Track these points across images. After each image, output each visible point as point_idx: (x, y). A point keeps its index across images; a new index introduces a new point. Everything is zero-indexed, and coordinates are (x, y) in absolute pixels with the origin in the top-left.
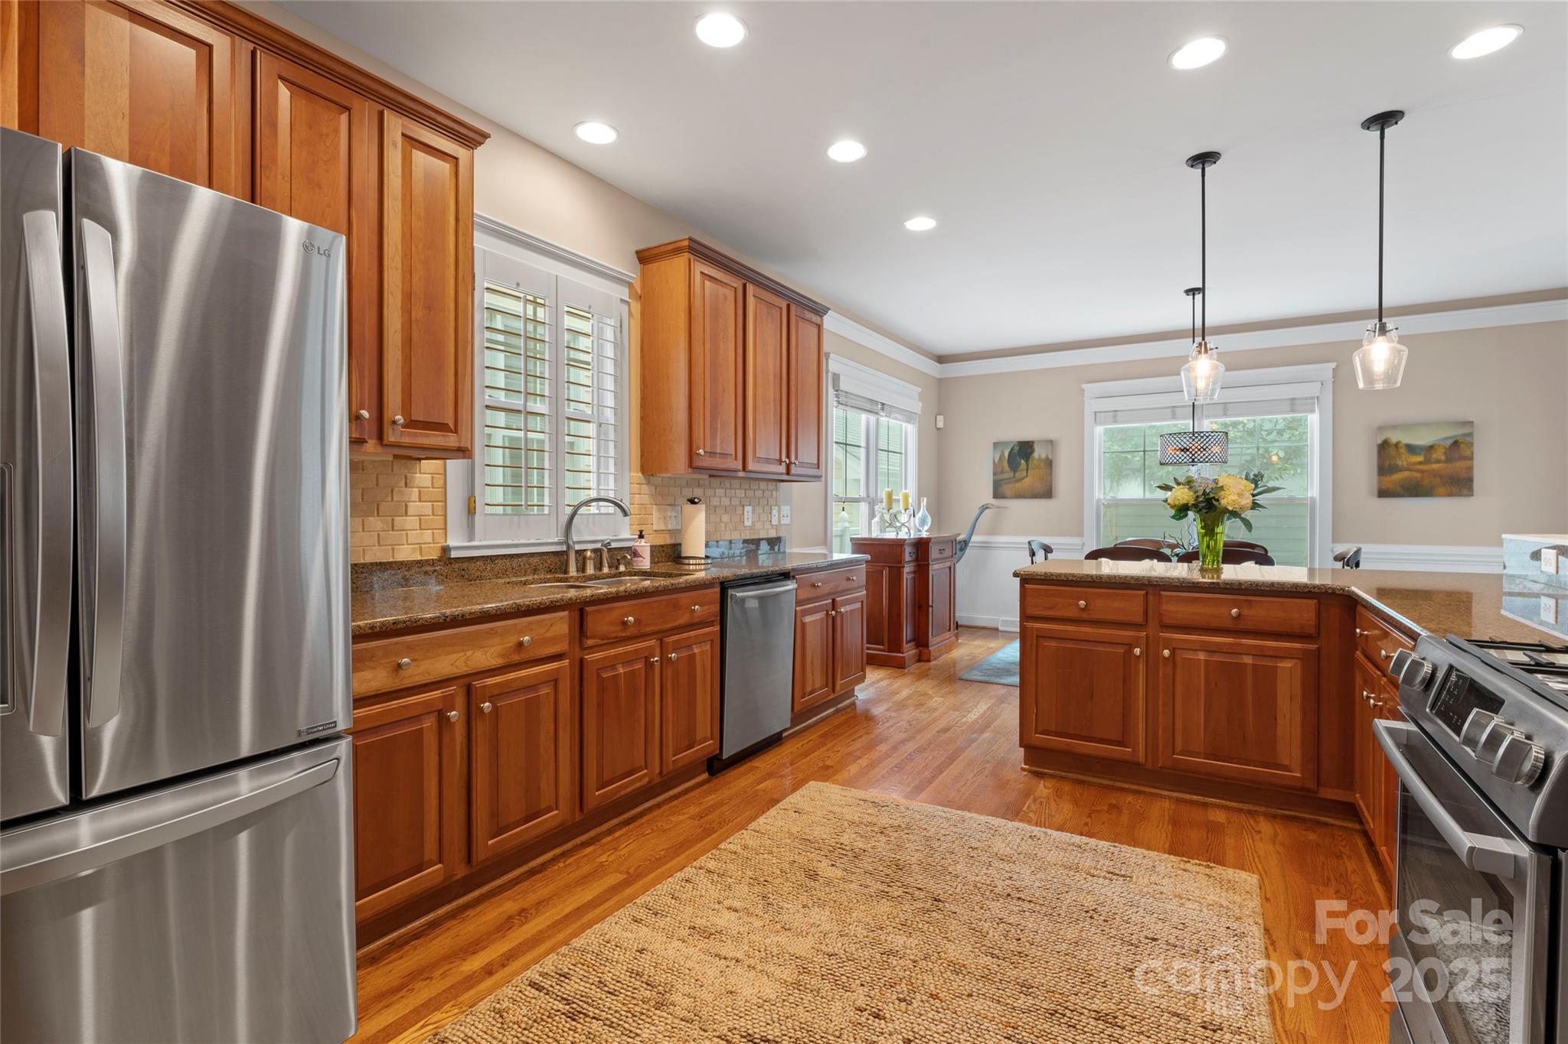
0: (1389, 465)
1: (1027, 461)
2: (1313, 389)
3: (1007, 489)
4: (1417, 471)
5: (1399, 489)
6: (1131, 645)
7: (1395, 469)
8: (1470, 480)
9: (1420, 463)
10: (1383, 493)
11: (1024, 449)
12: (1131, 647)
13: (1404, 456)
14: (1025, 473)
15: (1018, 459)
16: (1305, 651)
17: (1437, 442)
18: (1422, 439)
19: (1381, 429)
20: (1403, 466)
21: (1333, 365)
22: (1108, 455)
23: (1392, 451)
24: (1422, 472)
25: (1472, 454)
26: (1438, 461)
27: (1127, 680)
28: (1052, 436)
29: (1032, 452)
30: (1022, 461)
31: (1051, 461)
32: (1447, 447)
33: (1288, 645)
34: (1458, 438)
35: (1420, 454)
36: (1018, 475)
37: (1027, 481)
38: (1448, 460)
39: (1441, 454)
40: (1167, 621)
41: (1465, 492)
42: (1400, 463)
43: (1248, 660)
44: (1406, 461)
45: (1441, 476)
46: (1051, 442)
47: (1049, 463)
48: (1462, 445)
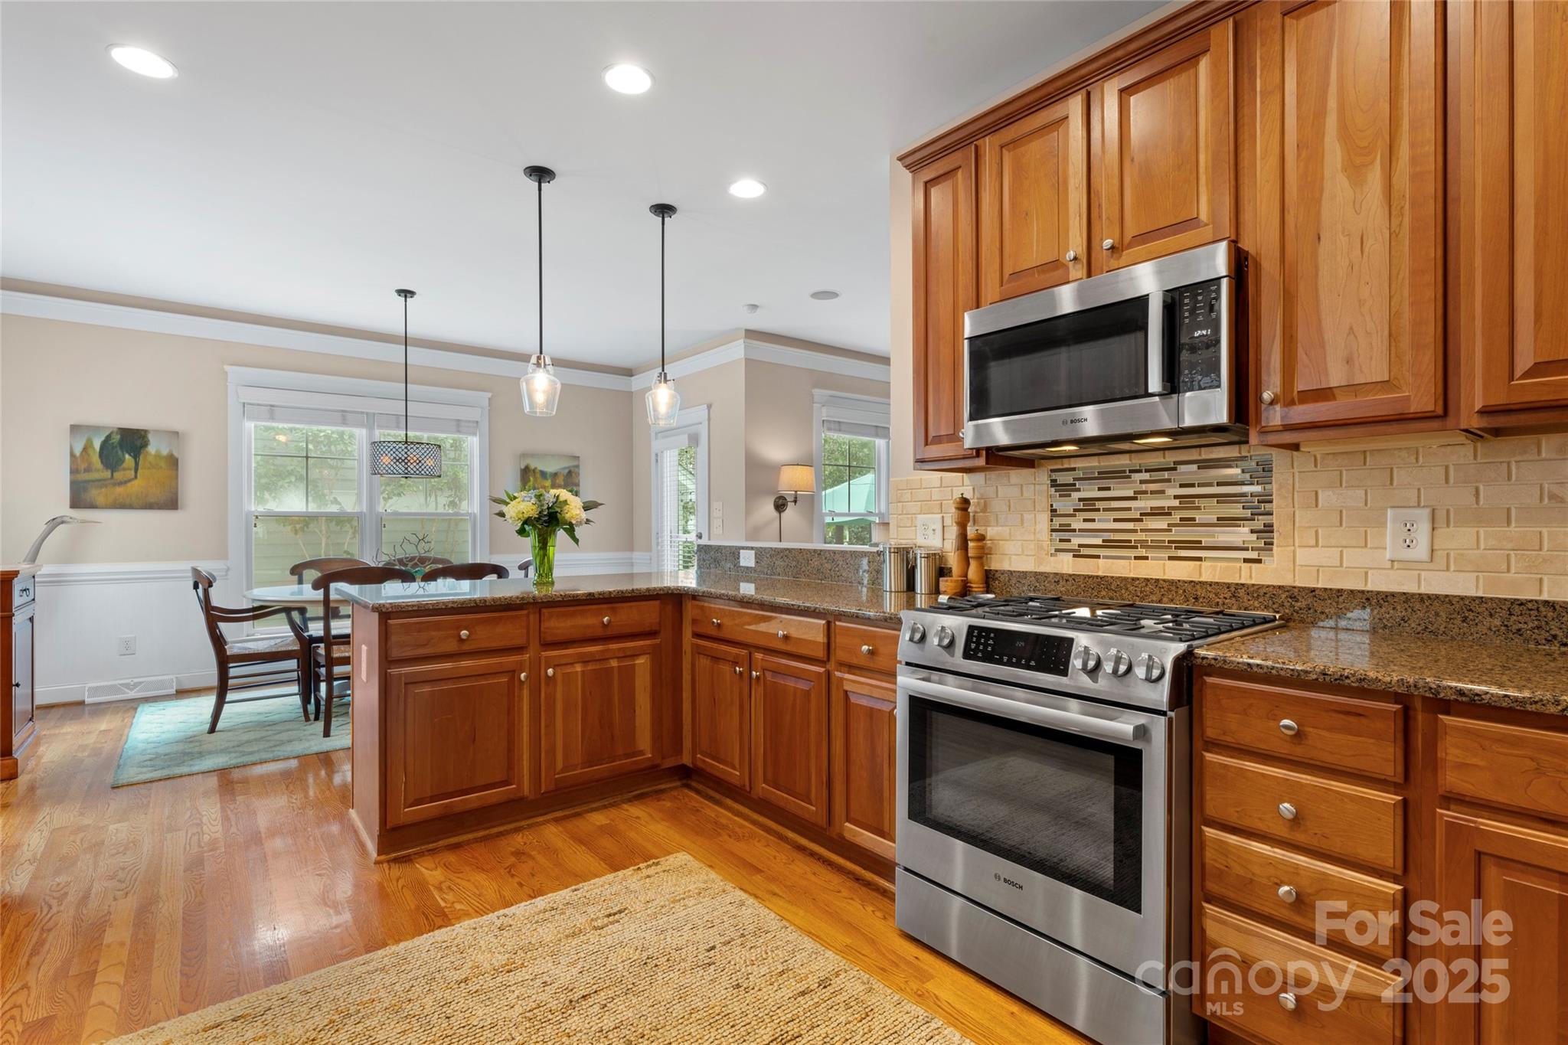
1: (136, 457)
2: (473, 414)
3: (95, 494)
6: (514, 671)
11: (132, 441)
12: (513, 673)
14: (132, 473)
15: (120, 452)
16: (653, 646)
17: (559, 471)
19: (523, 456)
21: (489, 395)
22: (259, 458)
23: (532, 476)
25: (579, 481)
27: (511, 711)
28: (176, 426)
29: (145, 444)
30: (127, 456)
31: (177, 460)
32: (565, 475)
33: (641, 643)
35: (548, 479)
36: (119, 475)
37: (135, 486)
38: (566, 485)
39: (561, 480)
40: (549, 639)
43: (614, 663)
46: (176, 434)
47: (174, 462)
48: (573, 474)
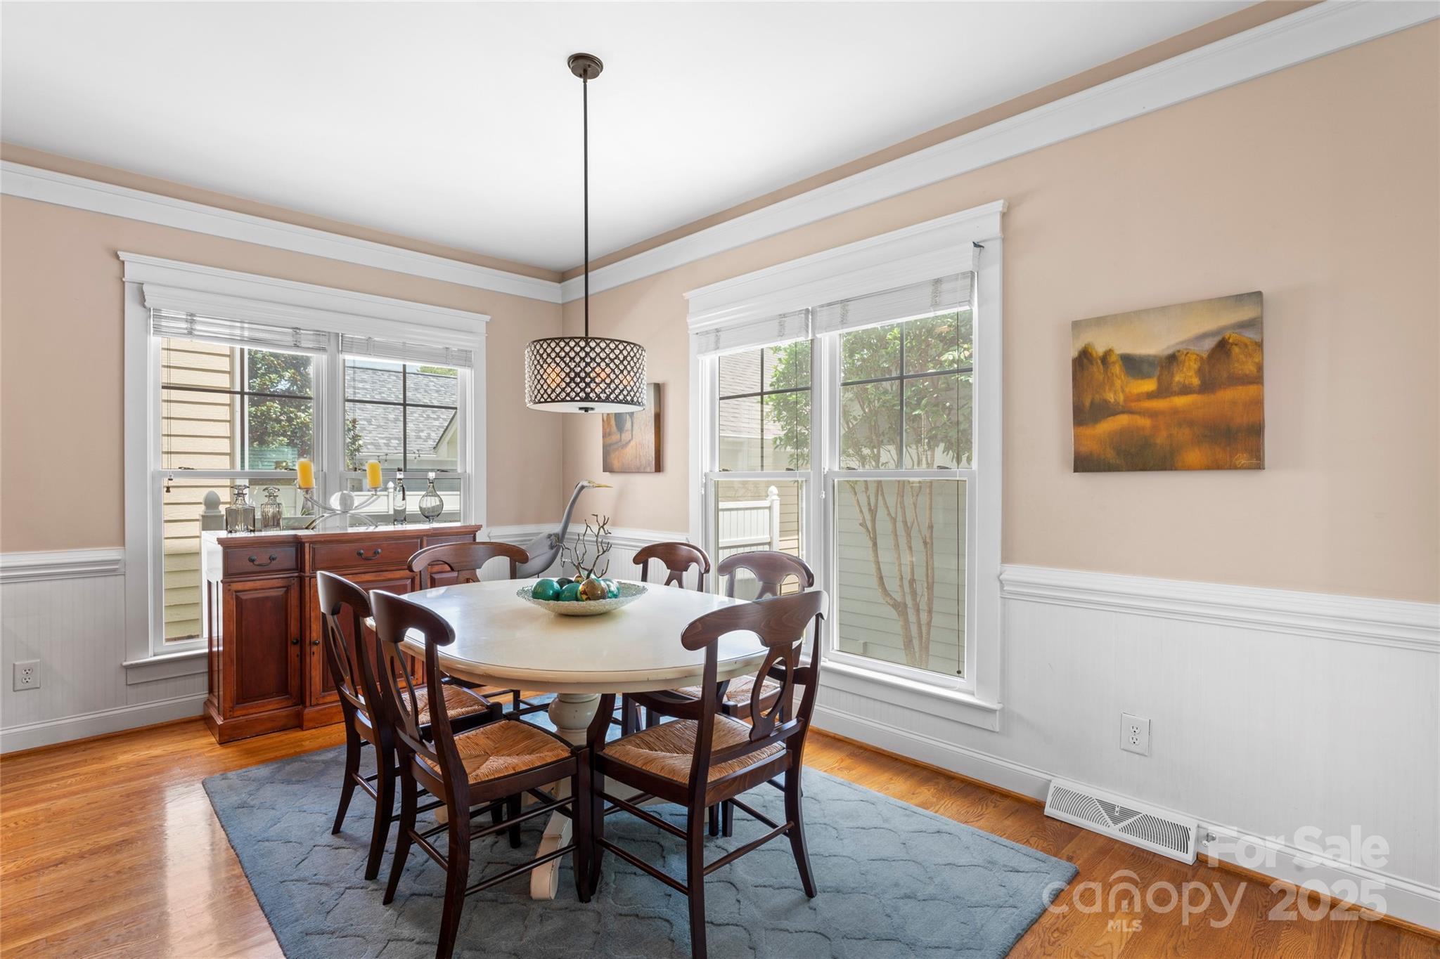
0: (1092, 403)
4: (1142, 413)
5: (1110, 455)
7: (1100, 411)
8: (1257, 430)
9: (1150, 396)
10: (1084, 463)
13: (1118, 383)
17: (1178, 348)
18: (1153, 345)
19: (1077, 325)
20: (1117, 403)
23: (1097, 371)
24: (1153, 414)
25: (1260, 368)
26: (1185, 390)
32: (1205, 355)
34: (1227, 336)
35: (1147, 376)
38: (1208, 386)
39: (1191, 373)
41: (1242, 459)
42: (1110, 397)
44: (1123, 391)
45: (1191, 424)
48: (1236, 350)
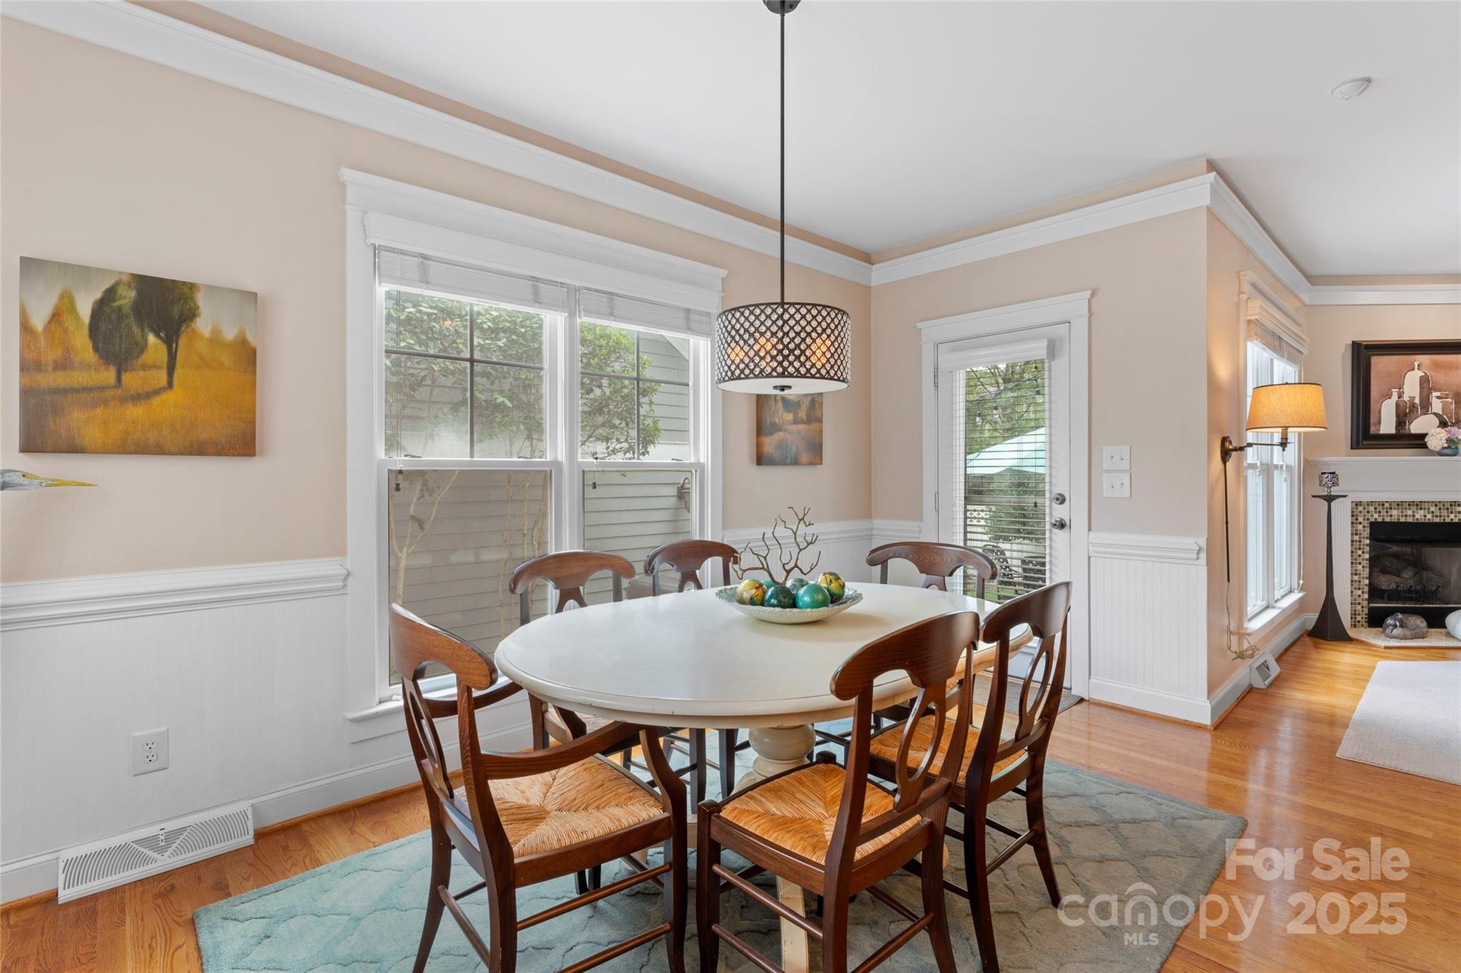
1: (170, 342)
11: (162, 305)
14: (163, 375)
15: (136, 329)
29: (190, 315)
30: (151, 338)
31: (254, 352)
36: (132, 380)
37: (169, 405)
47: (247, 356)
